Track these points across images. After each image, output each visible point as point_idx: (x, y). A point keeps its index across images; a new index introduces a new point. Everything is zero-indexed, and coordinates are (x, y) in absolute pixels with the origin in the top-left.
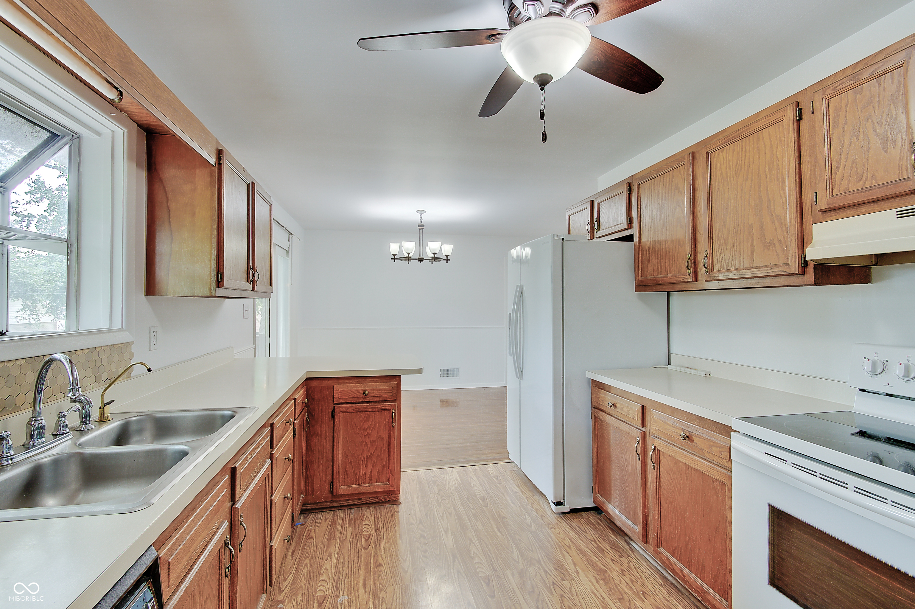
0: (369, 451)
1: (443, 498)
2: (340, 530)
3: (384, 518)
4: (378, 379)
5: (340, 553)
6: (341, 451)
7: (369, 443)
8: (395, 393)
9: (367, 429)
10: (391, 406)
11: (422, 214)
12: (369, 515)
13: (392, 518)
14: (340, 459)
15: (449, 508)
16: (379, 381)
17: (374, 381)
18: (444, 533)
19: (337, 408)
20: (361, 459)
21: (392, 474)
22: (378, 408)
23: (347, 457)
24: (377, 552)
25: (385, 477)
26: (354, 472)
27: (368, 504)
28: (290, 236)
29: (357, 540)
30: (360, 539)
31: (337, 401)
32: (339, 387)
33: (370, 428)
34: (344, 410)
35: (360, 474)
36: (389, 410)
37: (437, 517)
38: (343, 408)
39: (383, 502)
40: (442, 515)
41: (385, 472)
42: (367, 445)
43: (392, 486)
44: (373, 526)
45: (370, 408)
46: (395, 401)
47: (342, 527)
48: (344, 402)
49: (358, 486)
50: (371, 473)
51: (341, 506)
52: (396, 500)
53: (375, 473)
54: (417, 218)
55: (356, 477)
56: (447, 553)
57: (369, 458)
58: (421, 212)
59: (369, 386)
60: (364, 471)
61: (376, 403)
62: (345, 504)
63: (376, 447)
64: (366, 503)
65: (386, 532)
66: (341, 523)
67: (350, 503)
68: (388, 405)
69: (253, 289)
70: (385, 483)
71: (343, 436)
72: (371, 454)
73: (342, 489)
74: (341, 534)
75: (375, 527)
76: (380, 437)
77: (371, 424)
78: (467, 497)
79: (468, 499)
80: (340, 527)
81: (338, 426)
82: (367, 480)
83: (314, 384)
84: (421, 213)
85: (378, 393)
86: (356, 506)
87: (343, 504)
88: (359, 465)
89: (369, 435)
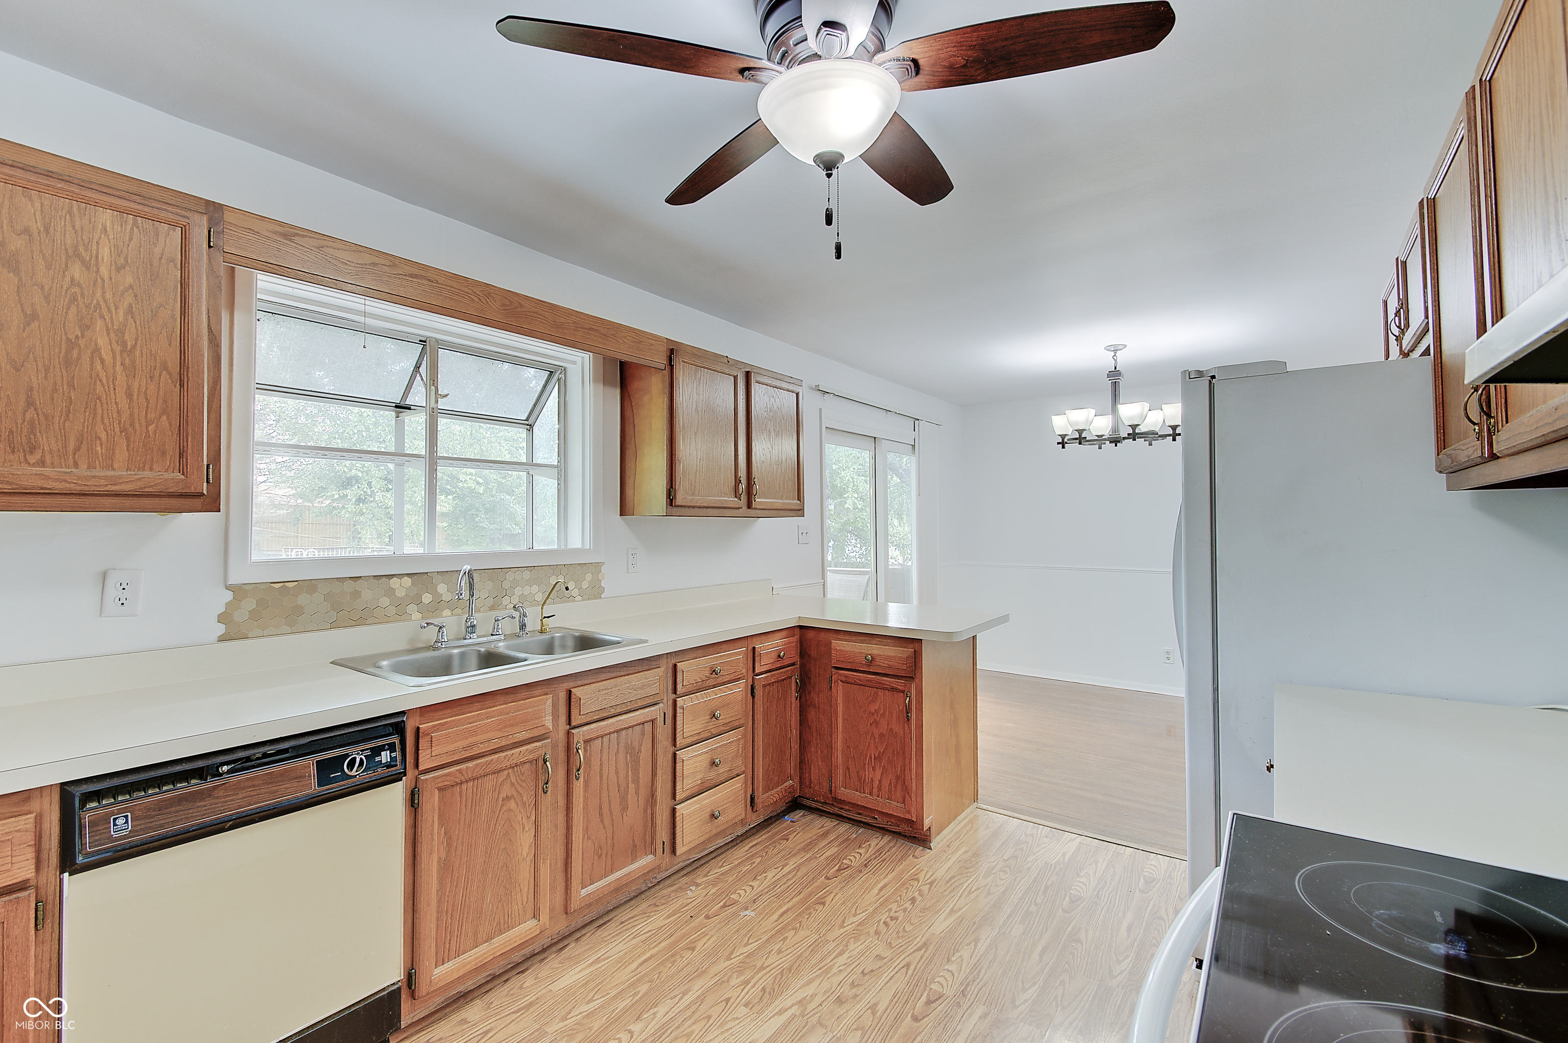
0: (876, 747)
1: (1008, 869)
2: (823, 845)
3: (889, 855)
4: (888, 641)
5: (797, 869)
6: (840, 736)
7: (877, 736)
8: (910, 667)
9: (873, 714)
10: (905, 686)
11: (1118, 352)
12: (873, 844)
13: (899, 861)
14: (840, 748)
15: (997, 886)
16: (890, 644)
17: (883, 642)
18: (948, 911)
19: (835, 674)
20: (866, 756)
21: (908, 793)
22: (886, 685)
23: (848, 747)
24: (836, 888)
25: (899, 794)
26: (858, 772)
27: (884, 830)
28: (917, 422)
29: (828, 865)
30: (833, 866)
31: (834, 663)
32: (838, 645)
33: (877, 714)
34: (843, 679)
35: (865, 777)
36: (903, 692)
37: (964, 888)
38: (841, 675)
39: (905, 836)
40: (973, 890)
41: (899, 787)
42: (875, 738)
43: (909, 812)
44: (864, 858)
45: (875, 683)
46: (912, 678)
47: (828, 844)
48: (843, 667)
49: (863, 795)
50: (880, 781)
51: (850, 819)
52: (925, 840)
53: (886, 783)
54: (1106, 361)
55: (860, 780)
56: (920, 936)
57: (878, 758)
58: (1115, 349)
59: (874, 649)
60: (871, 776)
61: (884, 677)
62: (856, 818)
63: (887, 745)
64: (883, 829)
65: (871, 872)
66: (833, 838)
67: (863, 820)
68: (901, 683)
69: (749, 506)
70: (899, 805)
71: (843, 716)
72: (880, 752)
73: (844, 793)
74: (819, 850)
75: (866, 860)
76: (891, 729)
77: (879, 708)
78: (1049, 884)
79: (1047, 888)
80: (827, 842)
81: (836, 700)
82: (875, 790)
83: (810, 634)
84: (1115, 351)
85: (886, 662)
86: (868, 827)
87: (853, 817)
88: (865, 764)
89: (876, 723)
